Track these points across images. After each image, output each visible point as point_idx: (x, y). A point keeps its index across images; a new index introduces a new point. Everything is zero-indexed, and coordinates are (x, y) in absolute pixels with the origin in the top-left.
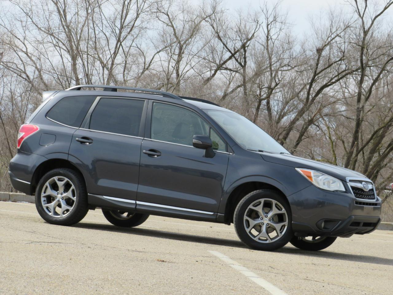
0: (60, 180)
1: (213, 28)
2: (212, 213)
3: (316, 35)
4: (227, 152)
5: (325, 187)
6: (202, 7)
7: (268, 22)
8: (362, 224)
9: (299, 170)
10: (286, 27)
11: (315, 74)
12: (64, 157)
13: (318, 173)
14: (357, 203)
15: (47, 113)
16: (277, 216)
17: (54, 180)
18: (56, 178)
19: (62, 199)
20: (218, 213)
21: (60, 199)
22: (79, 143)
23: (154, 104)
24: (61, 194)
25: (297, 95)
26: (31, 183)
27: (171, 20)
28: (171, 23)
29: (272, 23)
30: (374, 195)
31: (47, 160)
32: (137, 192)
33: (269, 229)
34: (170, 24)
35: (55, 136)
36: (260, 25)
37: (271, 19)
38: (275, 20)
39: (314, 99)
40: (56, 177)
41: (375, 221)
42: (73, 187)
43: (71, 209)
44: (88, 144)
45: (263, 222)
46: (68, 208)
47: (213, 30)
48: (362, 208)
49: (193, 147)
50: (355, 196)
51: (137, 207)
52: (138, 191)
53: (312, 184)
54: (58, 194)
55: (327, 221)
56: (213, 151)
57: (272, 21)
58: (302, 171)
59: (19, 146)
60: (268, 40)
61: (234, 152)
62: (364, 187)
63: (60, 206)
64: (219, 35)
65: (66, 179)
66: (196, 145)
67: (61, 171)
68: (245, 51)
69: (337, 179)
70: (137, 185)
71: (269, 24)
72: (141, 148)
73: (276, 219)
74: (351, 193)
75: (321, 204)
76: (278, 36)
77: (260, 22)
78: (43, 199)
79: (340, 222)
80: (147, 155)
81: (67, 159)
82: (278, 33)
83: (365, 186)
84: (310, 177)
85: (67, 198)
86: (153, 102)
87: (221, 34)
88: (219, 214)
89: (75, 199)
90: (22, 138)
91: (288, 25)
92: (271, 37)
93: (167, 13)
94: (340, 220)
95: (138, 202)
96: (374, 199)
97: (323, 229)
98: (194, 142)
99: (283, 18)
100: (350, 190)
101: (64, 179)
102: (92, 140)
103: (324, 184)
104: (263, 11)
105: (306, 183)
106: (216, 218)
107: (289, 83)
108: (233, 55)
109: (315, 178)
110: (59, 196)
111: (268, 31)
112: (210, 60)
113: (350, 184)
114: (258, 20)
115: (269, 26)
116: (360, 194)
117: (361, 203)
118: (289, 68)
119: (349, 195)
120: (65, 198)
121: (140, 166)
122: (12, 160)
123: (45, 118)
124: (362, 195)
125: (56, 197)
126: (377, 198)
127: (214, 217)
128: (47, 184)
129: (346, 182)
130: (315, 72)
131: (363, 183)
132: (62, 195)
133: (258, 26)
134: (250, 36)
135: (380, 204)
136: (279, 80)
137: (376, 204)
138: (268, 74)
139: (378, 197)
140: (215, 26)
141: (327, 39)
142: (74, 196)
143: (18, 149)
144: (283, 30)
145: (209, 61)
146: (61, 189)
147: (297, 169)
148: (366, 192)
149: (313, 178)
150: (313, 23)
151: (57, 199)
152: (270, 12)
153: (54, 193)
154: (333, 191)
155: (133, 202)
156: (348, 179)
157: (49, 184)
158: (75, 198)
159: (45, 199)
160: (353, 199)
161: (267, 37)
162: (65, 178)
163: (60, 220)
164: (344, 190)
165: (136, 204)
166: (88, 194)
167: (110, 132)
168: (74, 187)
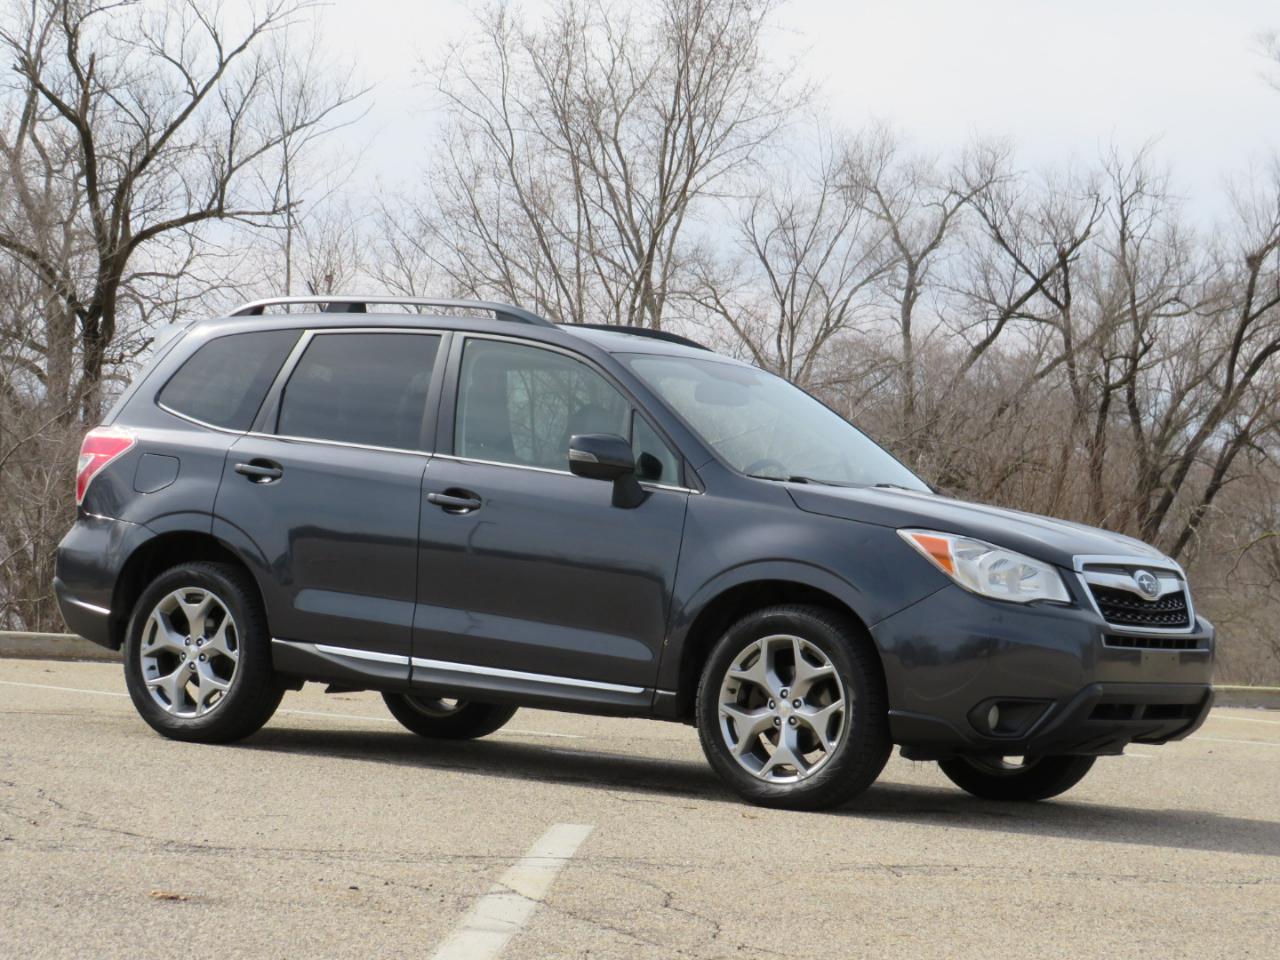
0: (192, 598)
1: (985, 215)
2: (639, 690)
3: (1243, 224)
4: (685, 485)
5: (999, 592)
6: (961, 169)
7: (1122, 197)
8: (1142, 711)
9: (907, 535)
10: (1167, 206)
11: (1246, 320)
12: (200, 524)
13: (972, 545)
14: (1113, 639)
15: (160, 391)
17: (175, 601)
18: (179, 594)
19: (201, 660)
20: (656, 688)
21: (195, 658)
22: (244, 478)
23: (469, 343)
24: (198, 643)
25: (1207, 375)
26: (112, 609)
27: (887, 204)
28: (887, 211)
29: (1134, 198)
30: (1185, 611)
31: (153, 535)
32: (412, 630)
34: (884, 215)
35: (177, 460)
36: (1104, 205)
37: (1129, 189)
38: (1139, 189)
39: (1246, 381)
40: (180, 590)
41: (1190, 698)
42: (229, 618)
43: (226, 687)
44: (268, 480)
45: (777, 715)
46: (219, 684)
47: (984, 222)
48: (1136, 658)
49: (570, 473)
50: (1104, 615)
51: (414, 679)
52: (417, 625)
53: (950, 582)
54: (187, 644)
55: (1007, 706)
56: (640, 486)
57: (1133, 194)
58: (919, 539)
59: (80, 497)
60: (1123, 239)
61: (703, 487)
62: (1142, 586)
63: (195, 679)
64: (998, 233)
65: (209, 595)
66: (580, 469)
67: (191, 569)
68: (1066, 271)
69: (1041, 563)
70: (412, 605)
71: (1125, 198)
72: (421, 486)
74: (1089, 607)
75: (982, 648)
76: (1148, 229)
77: (1104, 197)
78: (146, 663)
79: (1054, 705)
80: (439, 508)
81: (208, 531)
82: (1148, 222)
83: (1145, 582)
84: (945, 558)
85: (216, 654)
86: (466, 338)
87: (1006, 231)
88: (661, 692)
89: (234, 655)
90: (90, 469)
91: (1170, 200)
92: (1130, 233)
93: (875, 187)
94: (1053, 700)
95: (417, 661)
96: (1186, 624)
97: (993, 733)
98: (572, 458)
99: (1159, 185)
100: (1087, 598)
101: (202, 595)
102: (281, 467)
103: (993, 580)
104: (1108, 170)
105: (932, 577)
106: (652, 706)
107: (1185, 347)
108: (1039, 285)
109: (960, 560)
110: (193, 648)
111: (1124, 220)
112: (983, 296)
113: (1085, 579)
114: (1099, 192)
115: (1126, 206)
116: (1128, 611)
117: (1128, 640)
118: (1181, 308)
119: (1083, 614)
120: (208, 656)
121: (420, 544)
122: (65, 542)
123: (155, 406)
124: (1136, 613)
125: (184, 653)
126: (1197, 624)
127: (646, 703)
128: (156, 614)
129: (1072, 571)
130: (1246, 312)
131: (1140, 573)
132: (199, 645)
133: (1100, 209)
134: (1079, 232)
135: (1206, 642)
136: (1151, 338)
137: (1192, 643)
138: (1129, 326)
139: (1200, 618)
140: (988, 210)
141: (1273, 231)
142: (232, 648)
143: (79, 507)
144: (1159, 215)
145: (980, 297)
146: (197, 628)
147: (903, 533)
148: (1153, 602)
149: (955, 560)
150: (1233, 193)
151: (187, 661)
152: (1125, 171)
153: (176, 641)
154: (1027, 604)
155: (402, 660)
156: (1079, 561)
157: (162, 614)
158: (236, 651)
159: (154, 662)
160: (1100, 629)
161: (1123, 234)
162: (206, 592)
163: (196, 725)
164: (1065, 597)
165: (411, 668)
166: (274, 640)
167: (338, 440)
168: (232, 620)
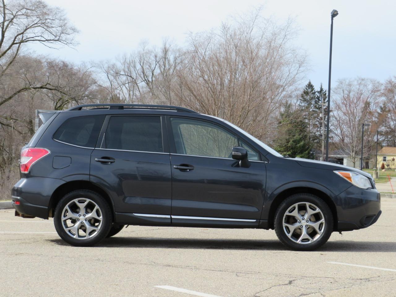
0: (81, 202)
2: (255, 221)
4: (262, 161)
9: (337, 172)
12: (85, 178)
15: (53, 135)
16: (313, 216)
17: (74, 203)
19: (85, 221)
20: (260, 220)
22: (99, 163)
26: (48, 207)
31: (65, 182)
32: (171, 207)
33: (309, 230)
35: (70, 158)
40: (76, 199)
42: (97, 207)
43: (97, 229)
44: (110, 163)
45: (301, 225)
46: (94, 228)
51: (172, 222)
52: (173, 205)
53: (352, 185)
54: (80, 216)
55: (367, 217)
58: (339, 173)
59: (27, 171)
61: (268, 161)
65: (88, 200)
66: (235, 157)
67: (81, 192)
69: (366, 177)
70: (171, 200)
72: (170, 164)
73: (313, 219)
74: (375, 188)
79: (375, 217)
80: (179, 170)
81: (89, 180)
84: (349, 178)
85: (91, 218)
88: (262, 221)
90: (31, 161)
94: (375, 215)
95: (173, 217)
98: (233, 154)
101: (86, 200)
106: (259, 225)
110: (82, 217)
120: (88, 219)
121: (172, 180)
125: (78, 219)
127: (257, 224)
128: (67, 207)
129: (371, 179)
132: (84, 216)
142: (99, 216)
143: (27, 174)
146: (82, 211)
147: (335, 171)
149: (353, 179)
151: (80, 222)
153: (75, 216)
154: (367, 189)
155: (169, 217)
157: (69, 207)
158: (101, 217)
163: (87, 242)
164: (371, 186)
166: (116, 213)
